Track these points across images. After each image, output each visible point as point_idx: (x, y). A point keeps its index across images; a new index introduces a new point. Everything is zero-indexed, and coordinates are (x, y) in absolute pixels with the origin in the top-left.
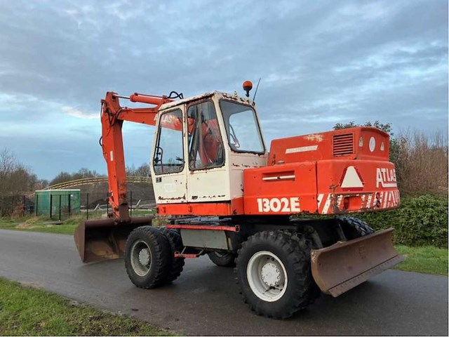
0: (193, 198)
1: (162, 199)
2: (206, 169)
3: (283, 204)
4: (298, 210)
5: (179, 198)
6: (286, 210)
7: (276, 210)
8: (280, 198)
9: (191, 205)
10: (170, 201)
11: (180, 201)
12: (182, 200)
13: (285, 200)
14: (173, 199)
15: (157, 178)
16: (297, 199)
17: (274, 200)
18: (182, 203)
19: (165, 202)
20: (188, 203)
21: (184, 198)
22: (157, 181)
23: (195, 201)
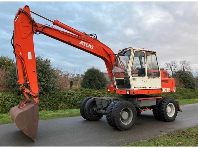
0: (149, 87)
1: (136, 88)
2: (154, 77)
3: (167, 90)
4: (170, 91)
5: (144, 88)
6: (167, 91)
7: (165, 91)
8: (166, 88)
9: (149, 90)
10: (140, 89)
11: (144, 89)
12: (145, 88)
13: (167, 88)
14: (141, 88)
15: (133, 79)
16: (169, 88)
17: (165, 88)
18: (145, 89)
19: (137, 89)
20: (147, 89)
21: (146, 87)
22: (133, 80)
23: (150, 89)
